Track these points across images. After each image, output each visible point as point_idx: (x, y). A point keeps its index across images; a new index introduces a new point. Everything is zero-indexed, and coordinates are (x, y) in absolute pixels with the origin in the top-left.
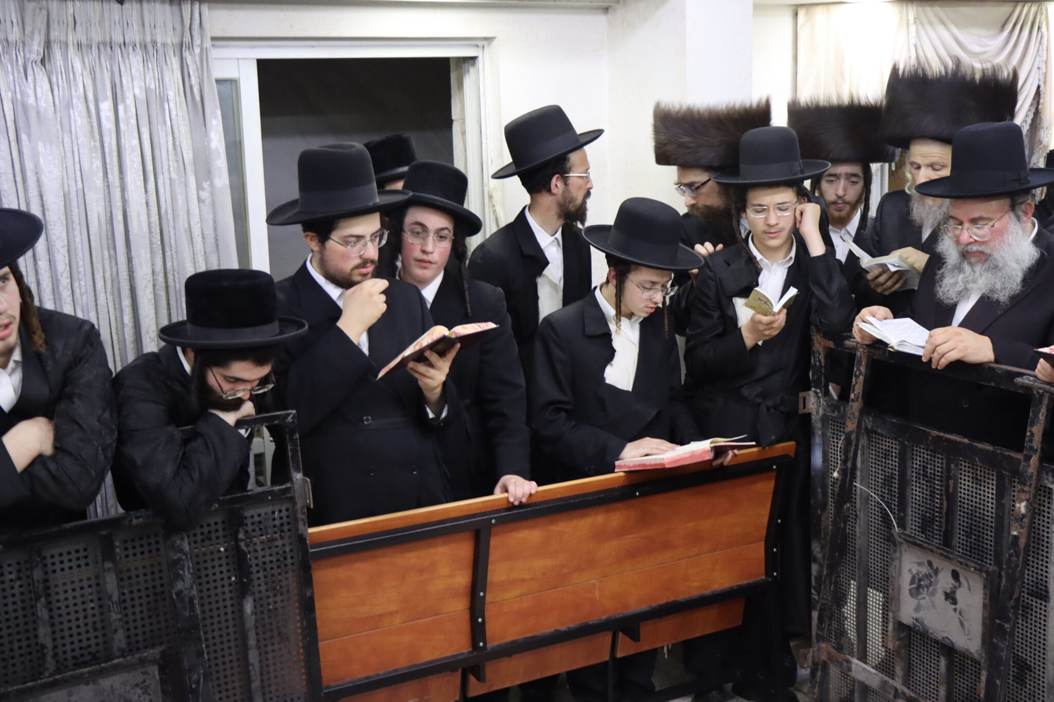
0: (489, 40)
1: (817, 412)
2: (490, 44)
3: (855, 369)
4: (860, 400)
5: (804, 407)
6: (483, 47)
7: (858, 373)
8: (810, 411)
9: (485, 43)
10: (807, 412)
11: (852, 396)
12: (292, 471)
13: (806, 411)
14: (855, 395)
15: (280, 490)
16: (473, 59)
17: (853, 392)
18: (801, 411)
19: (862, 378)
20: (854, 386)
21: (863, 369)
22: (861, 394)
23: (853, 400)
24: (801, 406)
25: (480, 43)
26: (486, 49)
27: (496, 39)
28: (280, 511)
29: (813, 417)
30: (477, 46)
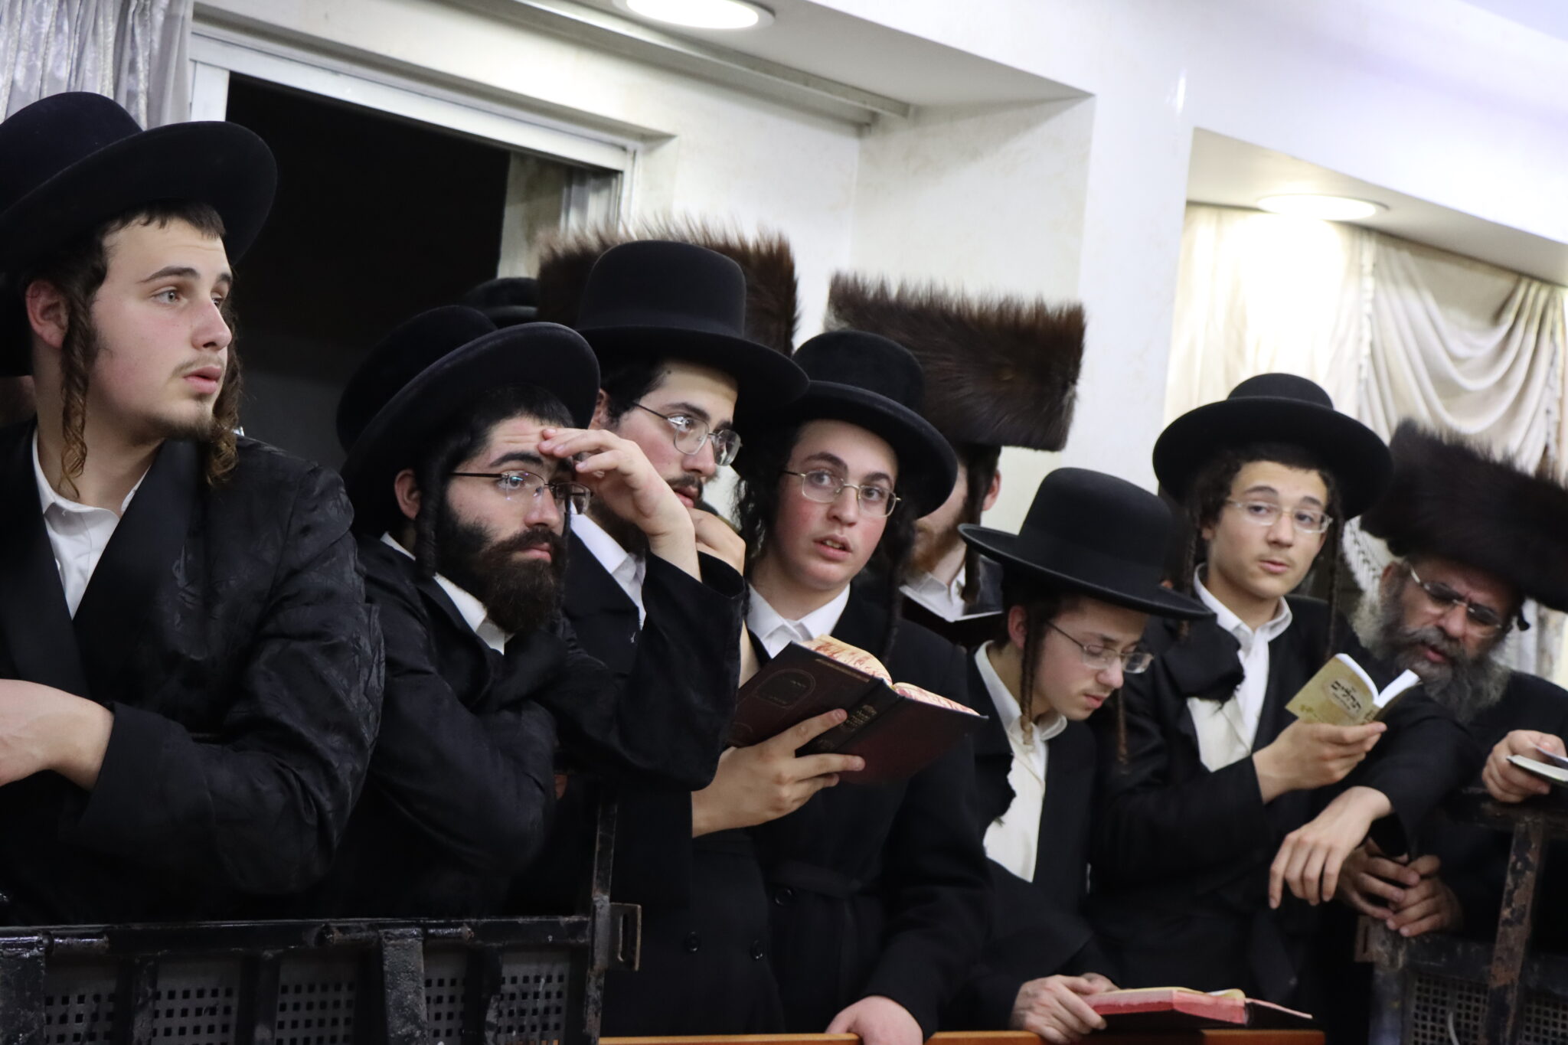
0: (652, 139)
1: (1393, 960)
2: (649, 151)
3: (1513, 858)
4: (1526, 920)
5: (1365, 949)
6: (635, 153)
7: (1519, 865)
8: (1375, 959)
9: (639, 146)
10: (1369, 960)
11: (1506, 913)
12: (595, 887)
13: (1366, 957)
14: (1512, 913)
15: (569, 925)
16: (605, 176)
17: (1509, 905)
18: (1359, 957)
19: (1530, 875)
20: (1511, 893)
21: (1533, 857)
22: (1529, 908)
23: (1508, 922)
24: (1359, 946)
25: (631, 144)
26: (640, 159)
27: (673, 143)
28: (549, 979)
29: (1379, 973)
30: (624, 149)
